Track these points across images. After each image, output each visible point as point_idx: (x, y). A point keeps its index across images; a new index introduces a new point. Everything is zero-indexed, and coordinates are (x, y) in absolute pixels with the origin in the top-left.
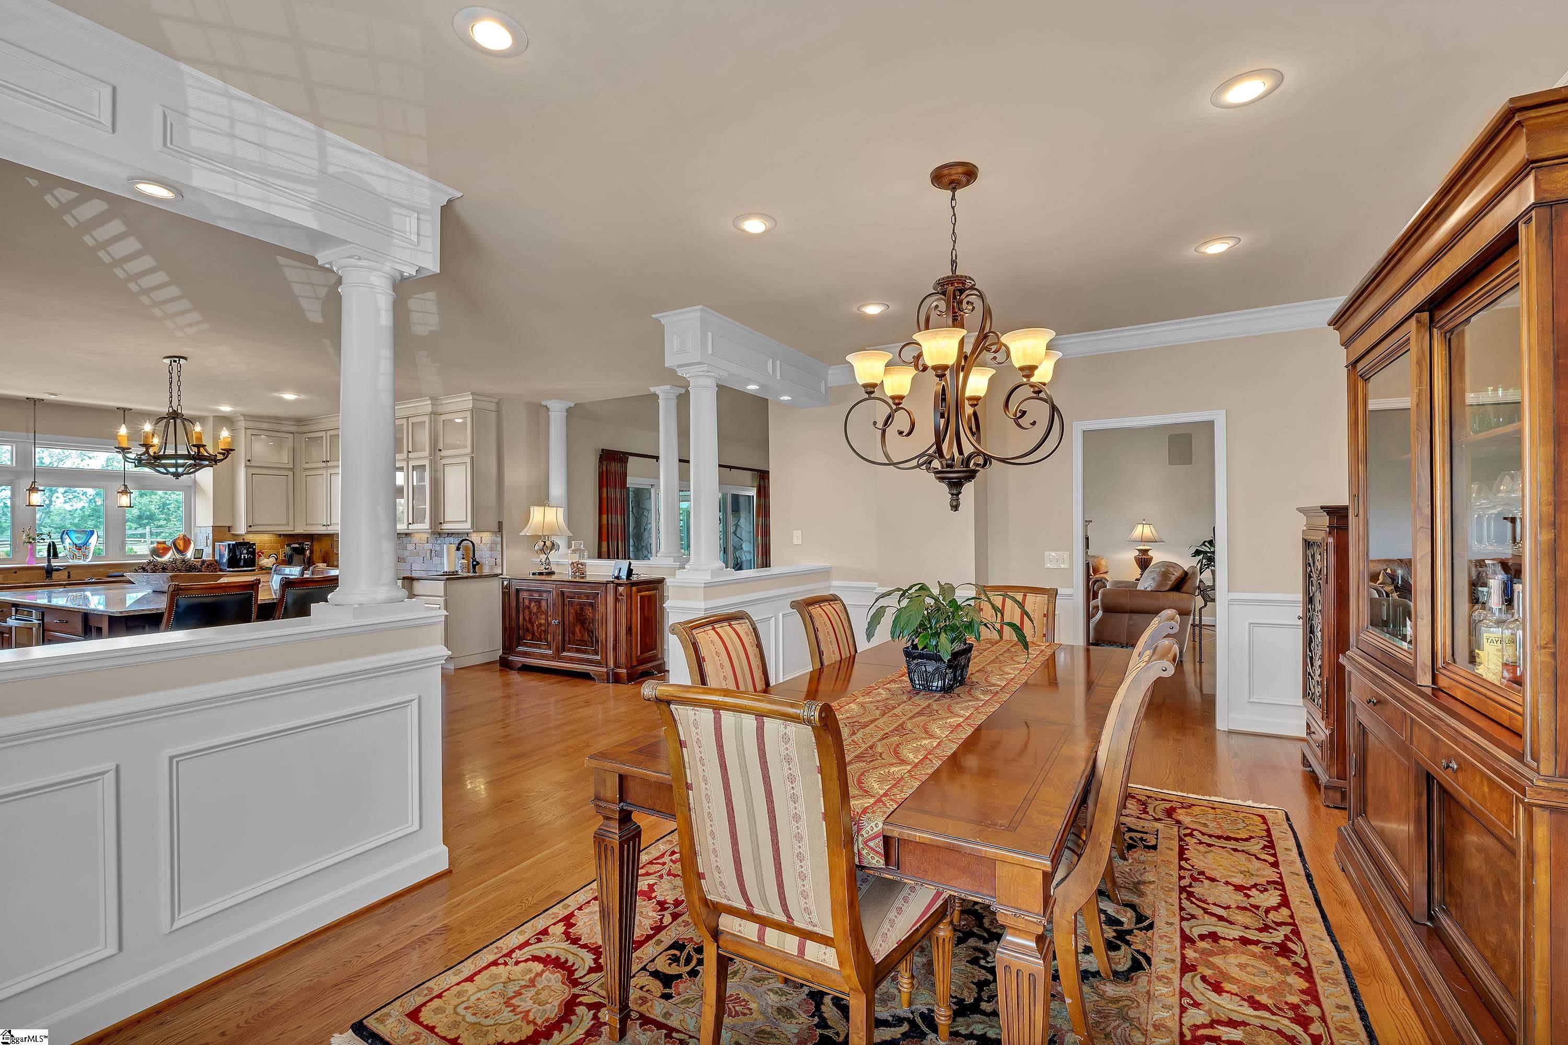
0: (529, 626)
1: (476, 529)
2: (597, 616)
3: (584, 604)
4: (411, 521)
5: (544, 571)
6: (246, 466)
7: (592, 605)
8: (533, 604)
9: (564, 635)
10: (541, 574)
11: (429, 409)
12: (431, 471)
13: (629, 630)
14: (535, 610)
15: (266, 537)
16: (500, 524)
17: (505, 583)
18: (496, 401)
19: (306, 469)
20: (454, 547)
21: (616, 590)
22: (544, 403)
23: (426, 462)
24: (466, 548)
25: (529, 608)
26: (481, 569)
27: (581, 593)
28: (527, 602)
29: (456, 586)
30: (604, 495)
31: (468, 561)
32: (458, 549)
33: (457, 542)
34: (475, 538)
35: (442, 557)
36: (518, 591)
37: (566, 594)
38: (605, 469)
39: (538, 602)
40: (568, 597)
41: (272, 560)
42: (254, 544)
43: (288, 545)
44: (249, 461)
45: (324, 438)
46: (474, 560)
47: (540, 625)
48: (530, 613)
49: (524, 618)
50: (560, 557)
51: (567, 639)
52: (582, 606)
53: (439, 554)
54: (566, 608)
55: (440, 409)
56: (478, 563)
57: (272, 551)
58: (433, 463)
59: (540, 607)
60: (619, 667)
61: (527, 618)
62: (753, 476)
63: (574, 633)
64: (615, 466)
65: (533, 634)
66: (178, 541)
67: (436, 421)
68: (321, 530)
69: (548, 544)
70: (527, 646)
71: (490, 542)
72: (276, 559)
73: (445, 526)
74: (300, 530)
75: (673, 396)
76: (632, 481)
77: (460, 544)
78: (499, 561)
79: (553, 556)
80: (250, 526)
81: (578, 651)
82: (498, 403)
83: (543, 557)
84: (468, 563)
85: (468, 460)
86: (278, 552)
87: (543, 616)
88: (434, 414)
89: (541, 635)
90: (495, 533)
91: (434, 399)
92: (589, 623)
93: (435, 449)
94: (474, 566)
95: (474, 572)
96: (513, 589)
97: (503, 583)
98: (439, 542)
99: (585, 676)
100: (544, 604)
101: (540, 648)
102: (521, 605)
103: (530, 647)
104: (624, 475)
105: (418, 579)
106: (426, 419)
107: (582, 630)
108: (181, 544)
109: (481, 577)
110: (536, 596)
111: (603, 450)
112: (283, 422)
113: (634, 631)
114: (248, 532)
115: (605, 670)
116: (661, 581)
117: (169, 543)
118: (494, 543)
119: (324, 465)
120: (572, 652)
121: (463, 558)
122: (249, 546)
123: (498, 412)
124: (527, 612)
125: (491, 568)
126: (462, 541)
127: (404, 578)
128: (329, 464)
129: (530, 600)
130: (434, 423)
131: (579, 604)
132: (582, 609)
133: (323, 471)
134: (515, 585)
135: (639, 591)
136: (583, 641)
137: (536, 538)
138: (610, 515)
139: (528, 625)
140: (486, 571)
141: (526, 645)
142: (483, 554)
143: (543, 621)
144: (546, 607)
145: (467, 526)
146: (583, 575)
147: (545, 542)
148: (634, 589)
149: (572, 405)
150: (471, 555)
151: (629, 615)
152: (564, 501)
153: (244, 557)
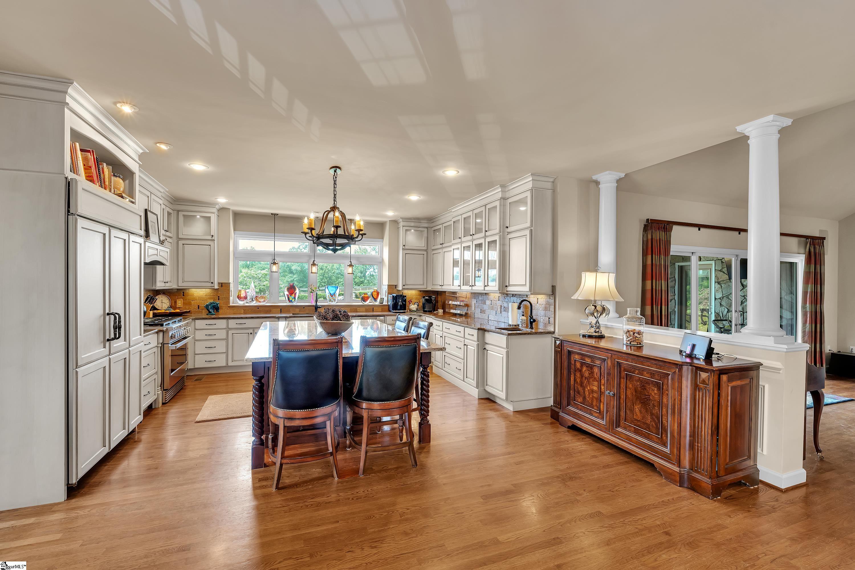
0: (580, 389)
1: (534, 291)
2: (665, 400)
3: (648, 382)
4: (486, 284)
5: (594, 334)
6: (403, 249)
7: (660, 387)
8: (584, 369)
9: (619, 409)
10: (590, 337)
11: (500, 195)
12: (500, 245)
13: (716, 429)
14: (587, 374)
15: (413, 292)
16: (554, 288)
17: (558, 342)
18: (552, 180)
19: (433, 250)
20: (516, 305)
21: (695, 376)
22: (594, 178)
23: (497, 238)
24: (526, 307)
25: (580, 371)
26: (537, 325)
27: (644, 370)
28: (578, 365)
29: (517, 340)
30: (649, 262)
31: (527, 317)
32: (519, 308)
33: (519, 301)
34: (533, 299)
35: (508, 312)
36: (570, 353)
37: (623, 366)
38: (650, 237)
39: (591, 367)
40: (625, 370)
41: (416, 306)
42: (406, 296)
43: (424, 297)
44: (404, 246)
45: (441, 228)
46: (531, 317)
47: (592, 391)
48: (582, 376)
49: (575, 380)
50: (608, 321)
51: (623, 414)
52: (644, 384)
53: (506, 309)
54: (623, 381)
55: (507, 195)
56: (534, 321)
57: (417, 301)
58: (503, 238)
59: (592, 373)
60: (697, 472)
61: (578, 380)
62: (799, 243)
63: (632, 411)
64: (659, 235)
65: (584, 398)
66: (374, 293)
67: (504, 205)
68: (439, 288)
69: (599, 308)
70: (577, 408)
71: (544, 303)
72: (418, 306)
73: (510, 289)
74: (429, 289)
75: (775, 130)
76: (675, 249)
77: (520, 303)
78: (552, 320)
79: (603, 320)
80: (404, 285)
81: (636, 432)
82: (553, 182)
83: (593, 320)
84: (527, 319)
85: (527, 232)
86: (420, 301)
87: (596, 383)
88: (504, 199)
89: (592, 401)
90: (549, 295)
91: (503, 186)
92: (654, 406)
93: (504, 228)
94: (531, 323)
95: (532, 328)
96: (566, 350)
97: (555, 342)
98: (506, 300)
99: (650, 465)
100: (596, 370)
101: (591, 414)
102: (573, 367)
103: (580, 410)
104: (668, 243)
105: (488, 331)
106: (497, 203)
107: (643, 410)
108: (375, 294)
109: (536, 333)
110: (588, 361)
111: (648, 220)
112: (422, 221)
113: (722, 432)
114: (403, 289)
115: (677, 469)
116: (756, 367)
117: (369, 294)
118: (548, 304)
119: (441, 246)
120: (629, 431)
121: (523, 315)
122: (403, 297)
123: (554, 191)
124: (578, 374)
125: (545, 325)
126: (522, 301)
127: (479, 329)
128: (444, 245)
129: (582, 364)
130: (503, 206)
131: (639, 380)
132: (644, 388)
133: (440, 251)
134: (567, 347)
135: (730, 380)
136: (645, 423)
137: (587, 302)
138: (654, 281)
139: (579, 387)
140: (541, 328)
141: (576, 406)
142: (539, 313)
143: (595, 388)
144: (599, 374)
145: (526, 289)
146: (640, 348)
147: (595, 307)
148: (724, 378)
149: (623, 175)
150: (529, 314)
151: (715, 411)
152: (613, 268)
153: (400, 304)
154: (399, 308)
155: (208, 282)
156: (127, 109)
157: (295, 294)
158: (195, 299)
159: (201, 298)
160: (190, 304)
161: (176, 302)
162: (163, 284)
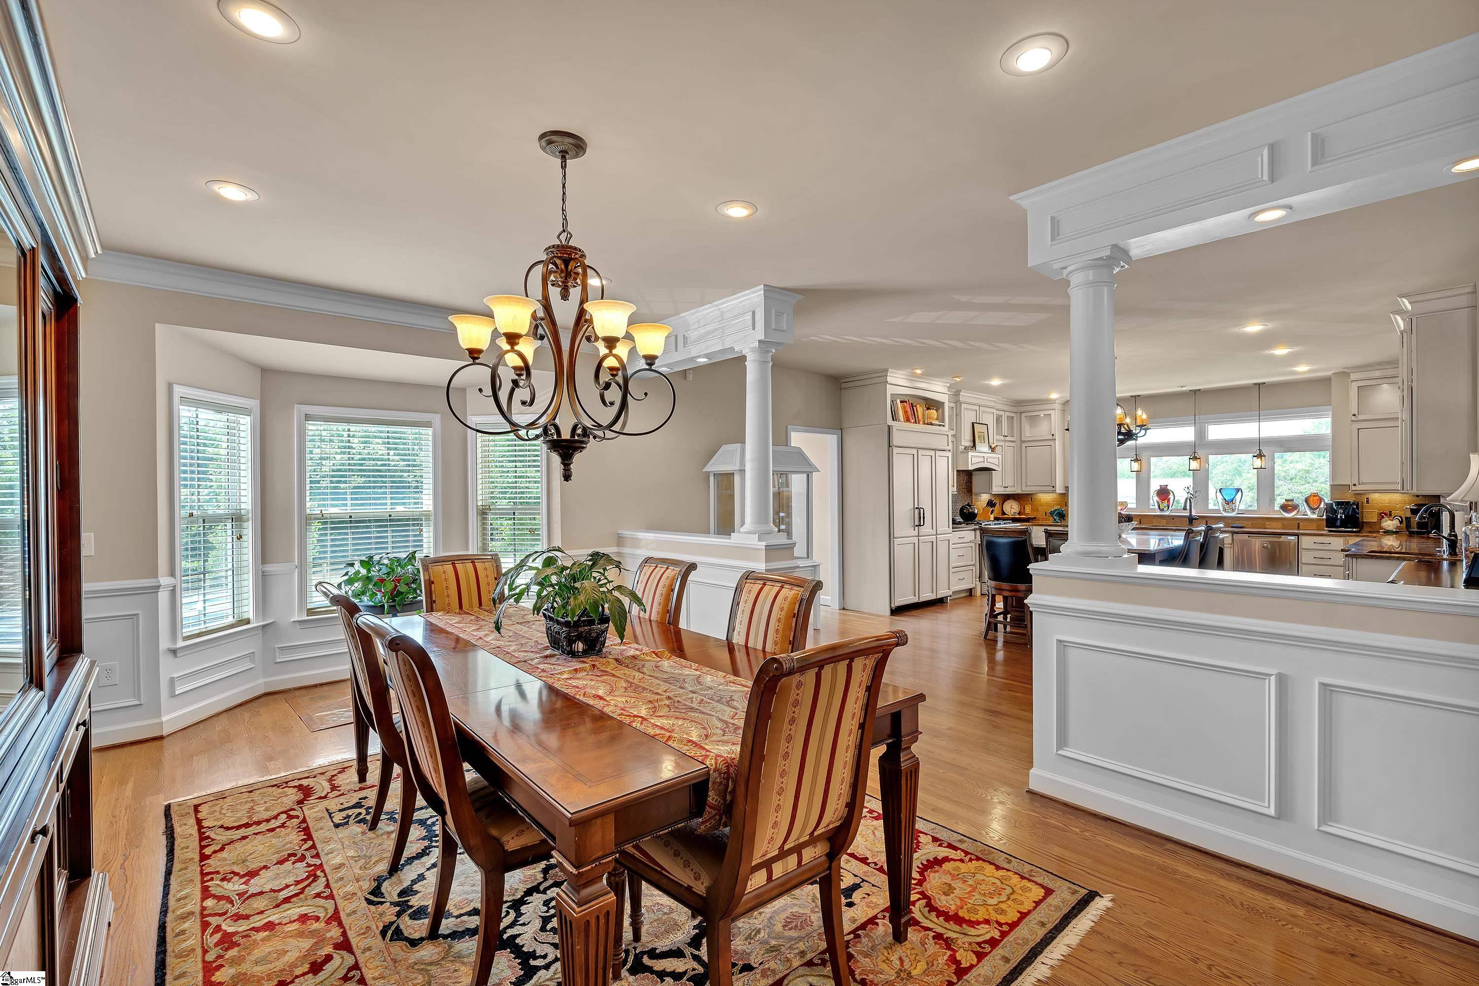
6: (1352, 421)
41: (1396, 522)
44: (1354, 415)
66: (1311, 499)
72: (1401, 522)
80: (1355, 485)
108: (1314, 501)
123: (1475, 308)
153: (1341, 517)
154: (1338, 523)
155: (1049, 486)
156: (919, 372)
157: (1169, 501)
158: (1042, 505)
159: (1048, 504)
160: (1037, 510)
161: (1024, 508)
162: (1003, 489)
